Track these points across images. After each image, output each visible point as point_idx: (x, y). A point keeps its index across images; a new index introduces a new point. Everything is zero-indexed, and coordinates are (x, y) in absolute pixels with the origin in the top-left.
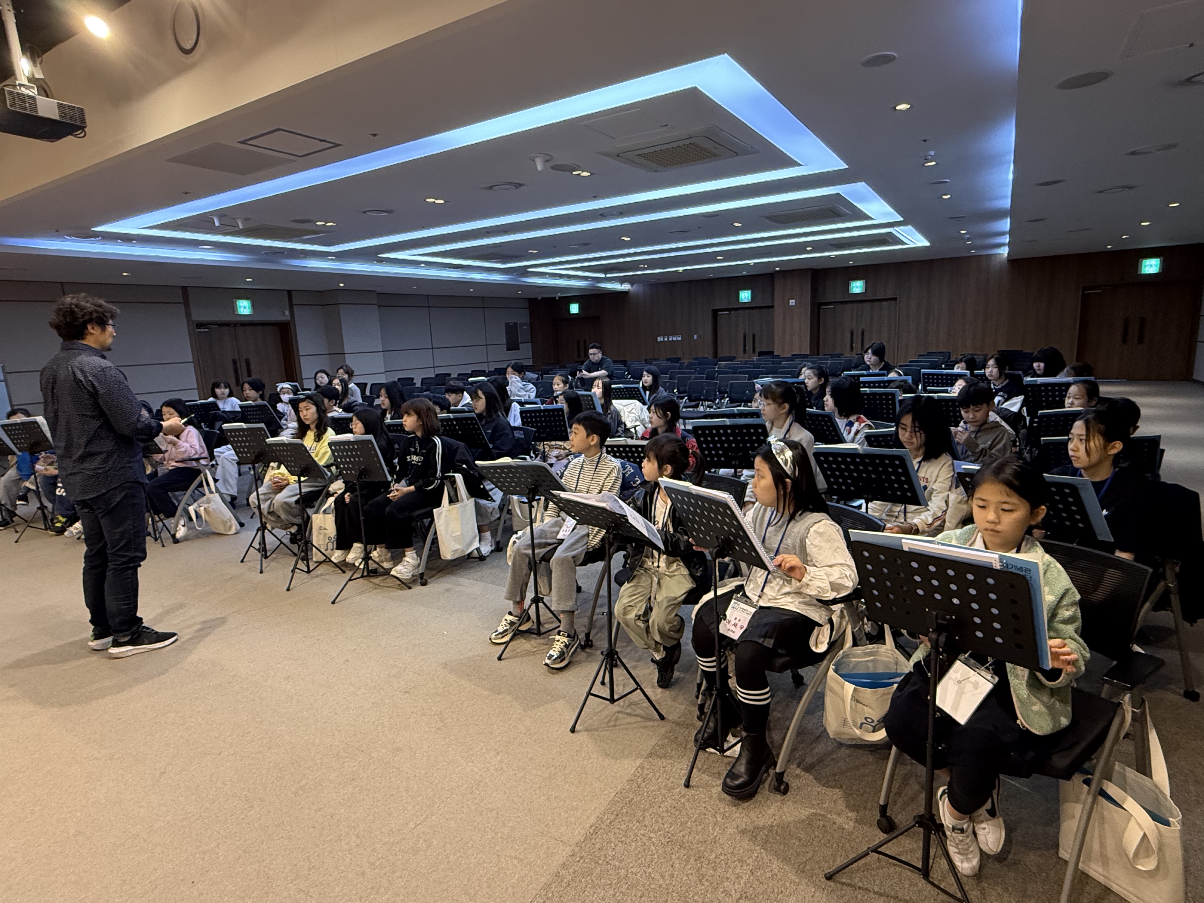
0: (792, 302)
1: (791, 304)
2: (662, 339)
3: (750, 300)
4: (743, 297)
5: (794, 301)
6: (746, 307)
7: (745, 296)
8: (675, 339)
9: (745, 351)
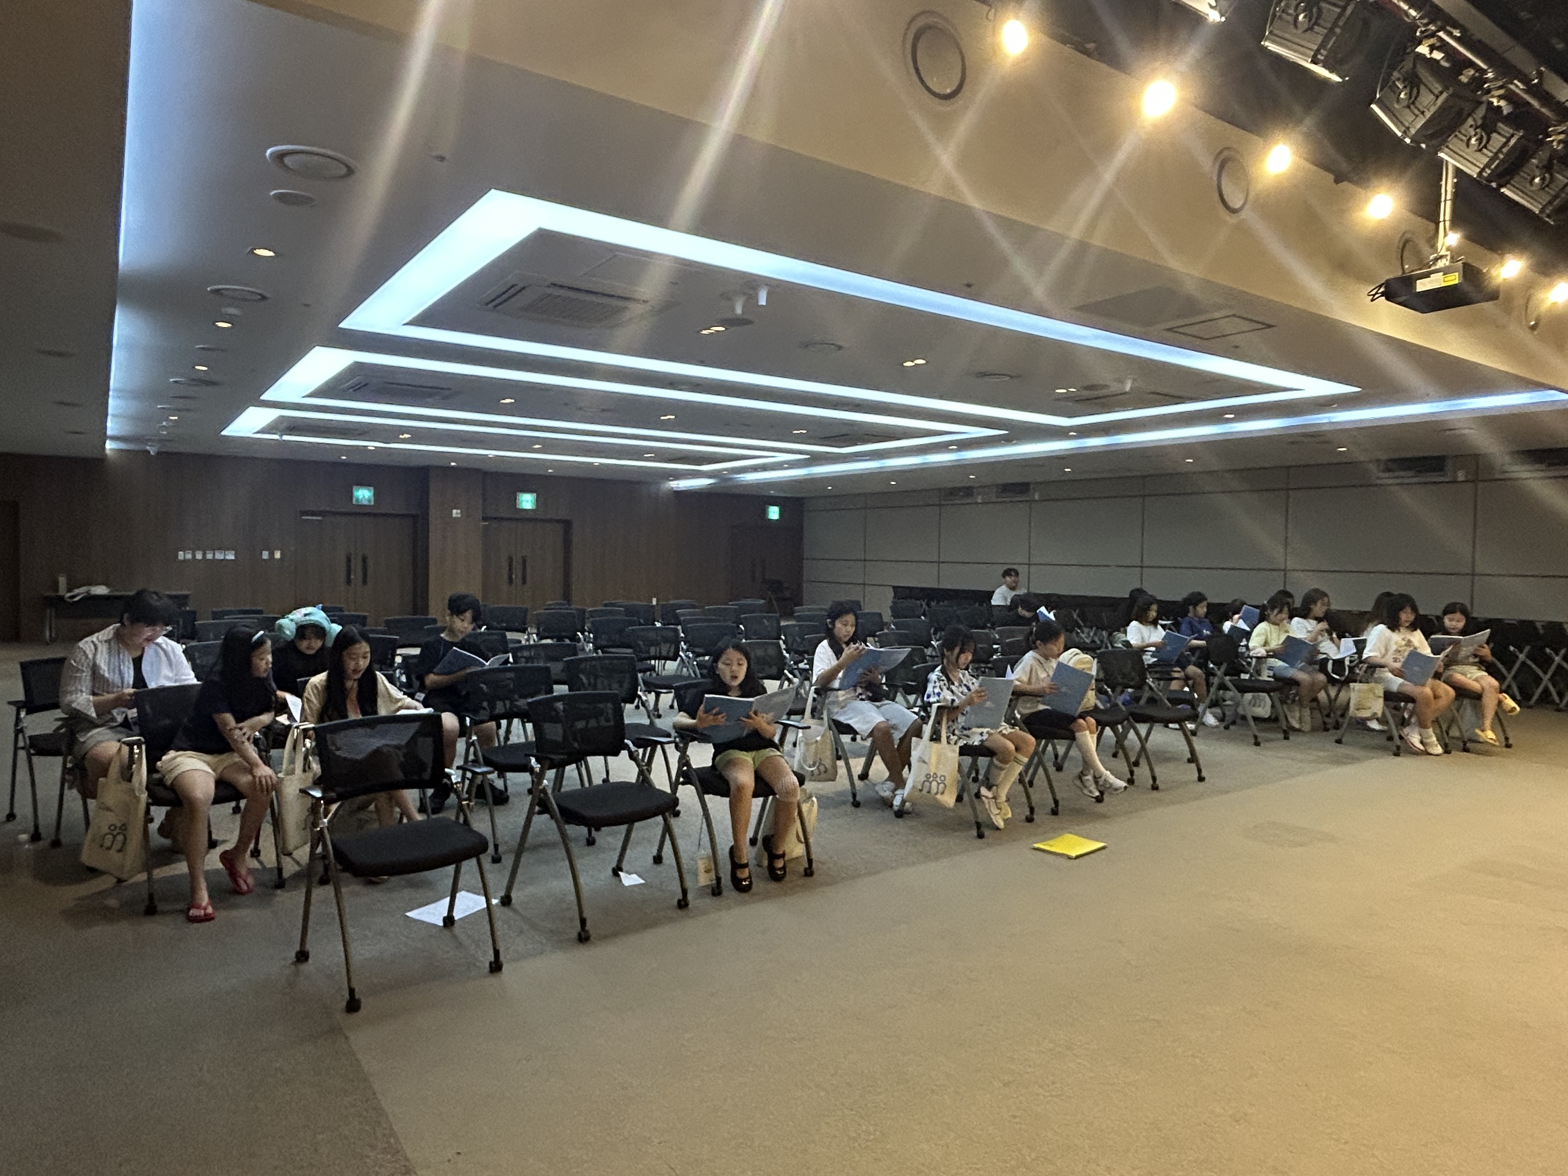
0: (456, 513)
1: (454, 515)
2: (189, 556)
3: (372, 503)
4: (361, 497)
5: (459, 511)
6: (362, 512)
7: (364, 495)
8: (219, 556)
9: (349, 581)
